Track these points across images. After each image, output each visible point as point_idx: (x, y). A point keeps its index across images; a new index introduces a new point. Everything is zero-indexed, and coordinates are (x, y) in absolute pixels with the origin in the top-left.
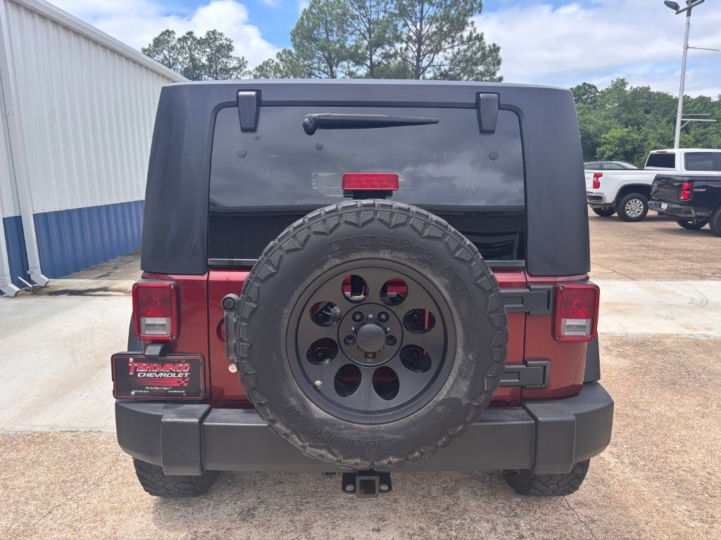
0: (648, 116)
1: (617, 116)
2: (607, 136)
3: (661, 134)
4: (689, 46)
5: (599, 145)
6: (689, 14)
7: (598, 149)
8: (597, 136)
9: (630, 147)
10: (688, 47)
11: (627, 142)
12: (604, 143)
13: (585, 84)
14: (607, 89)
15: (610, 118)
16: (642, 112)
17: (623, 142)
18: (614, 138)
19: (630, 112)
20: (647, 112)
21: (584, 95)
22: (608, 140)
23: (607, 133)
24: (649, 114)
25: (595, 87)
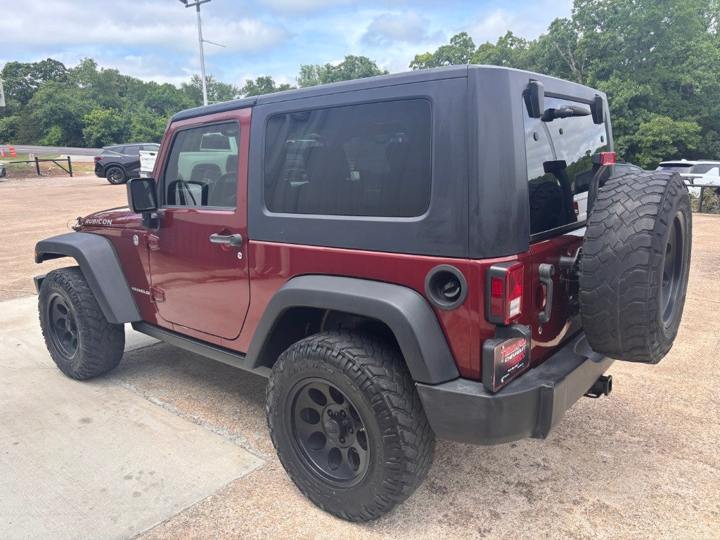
0: (124, 99)
1: (94, 97)
2: (91, 117)
3: (143, 117)
4: (204, 39)
5: (84, 126)
6: (198, 10)
7: (84, 130)
8: (79, 116)
9: (116, 129)
10: (203, 41)
11: (112, 123)
12: (89, 124)
13: (49, 60)
14: (77, 68)
15: (88, 99)
16: (117, 95)
17: (108, 123)
18: (98, 119)
19: (105, 94)
20: (121, 95)
21: (52, 71)
22: (91, 121)
23: (89, 113)
24: (123, 96)
25: (61, 64)
